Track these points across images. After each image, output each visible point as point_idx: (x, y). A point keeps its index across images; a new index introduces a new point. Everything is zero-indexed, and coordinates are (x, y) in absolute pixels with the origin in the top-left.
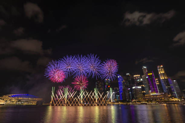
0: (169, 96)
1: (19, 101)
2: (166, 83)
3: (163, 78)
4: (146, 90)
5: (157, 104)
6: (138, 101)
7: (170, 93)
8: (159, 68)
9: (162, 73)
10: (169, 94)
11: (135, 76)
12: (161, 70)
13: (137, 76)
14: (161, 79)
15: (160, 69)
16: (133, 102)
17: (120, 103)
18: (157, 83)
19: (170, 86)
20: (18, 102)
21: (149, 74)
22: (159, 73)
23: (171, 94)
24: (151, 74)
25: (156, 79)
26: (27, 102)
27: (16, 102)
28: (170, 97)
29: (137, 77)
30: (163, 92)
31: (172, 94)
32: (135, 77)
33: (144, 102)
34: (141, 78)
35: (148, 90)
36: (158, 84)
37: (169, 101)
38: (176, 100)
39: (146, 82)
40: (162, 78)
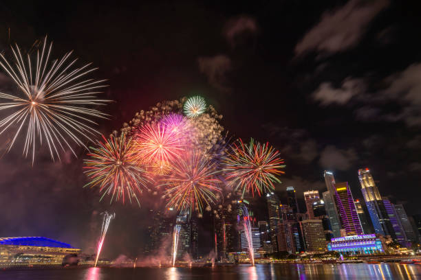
0: (387, 242)
1: (19, 255)
2: (380, 211)
3: (372, 199)
4: (333, 227)
5: (361, 262)
6: (315, 256)
7: (389, 236)
8: (362, 175)
9: (368, 186)
10: (387, 239)
11: (306, 193)
12: (367, 180)
13: (311, 192)
14: (368, 200)
15: (364, 178)
16: (304, 257)
17: (271, 260)
18: (359, 209)
19: (388, 218)
20: (16, 257)
21: (338, 189)
22: (363, 187)
23: (391, 237)
24: (345, 188)
25: (355, 201)
26: (40, 256)
27: (10, 258)
28: (390, 245)
29: (312, 195)
30: (373, 232)
31: (394, 237)
32: (307, 196)
33: (329, 259)
34: (321, 197)
35: (338, 227)
36: (361, 212)
37: (388, 255)
38: (405, 252)
39: (332, 209)
40: (369, 198)
